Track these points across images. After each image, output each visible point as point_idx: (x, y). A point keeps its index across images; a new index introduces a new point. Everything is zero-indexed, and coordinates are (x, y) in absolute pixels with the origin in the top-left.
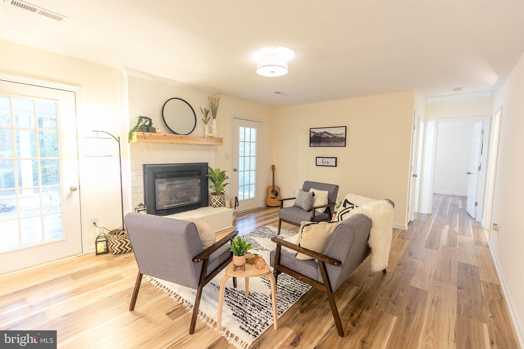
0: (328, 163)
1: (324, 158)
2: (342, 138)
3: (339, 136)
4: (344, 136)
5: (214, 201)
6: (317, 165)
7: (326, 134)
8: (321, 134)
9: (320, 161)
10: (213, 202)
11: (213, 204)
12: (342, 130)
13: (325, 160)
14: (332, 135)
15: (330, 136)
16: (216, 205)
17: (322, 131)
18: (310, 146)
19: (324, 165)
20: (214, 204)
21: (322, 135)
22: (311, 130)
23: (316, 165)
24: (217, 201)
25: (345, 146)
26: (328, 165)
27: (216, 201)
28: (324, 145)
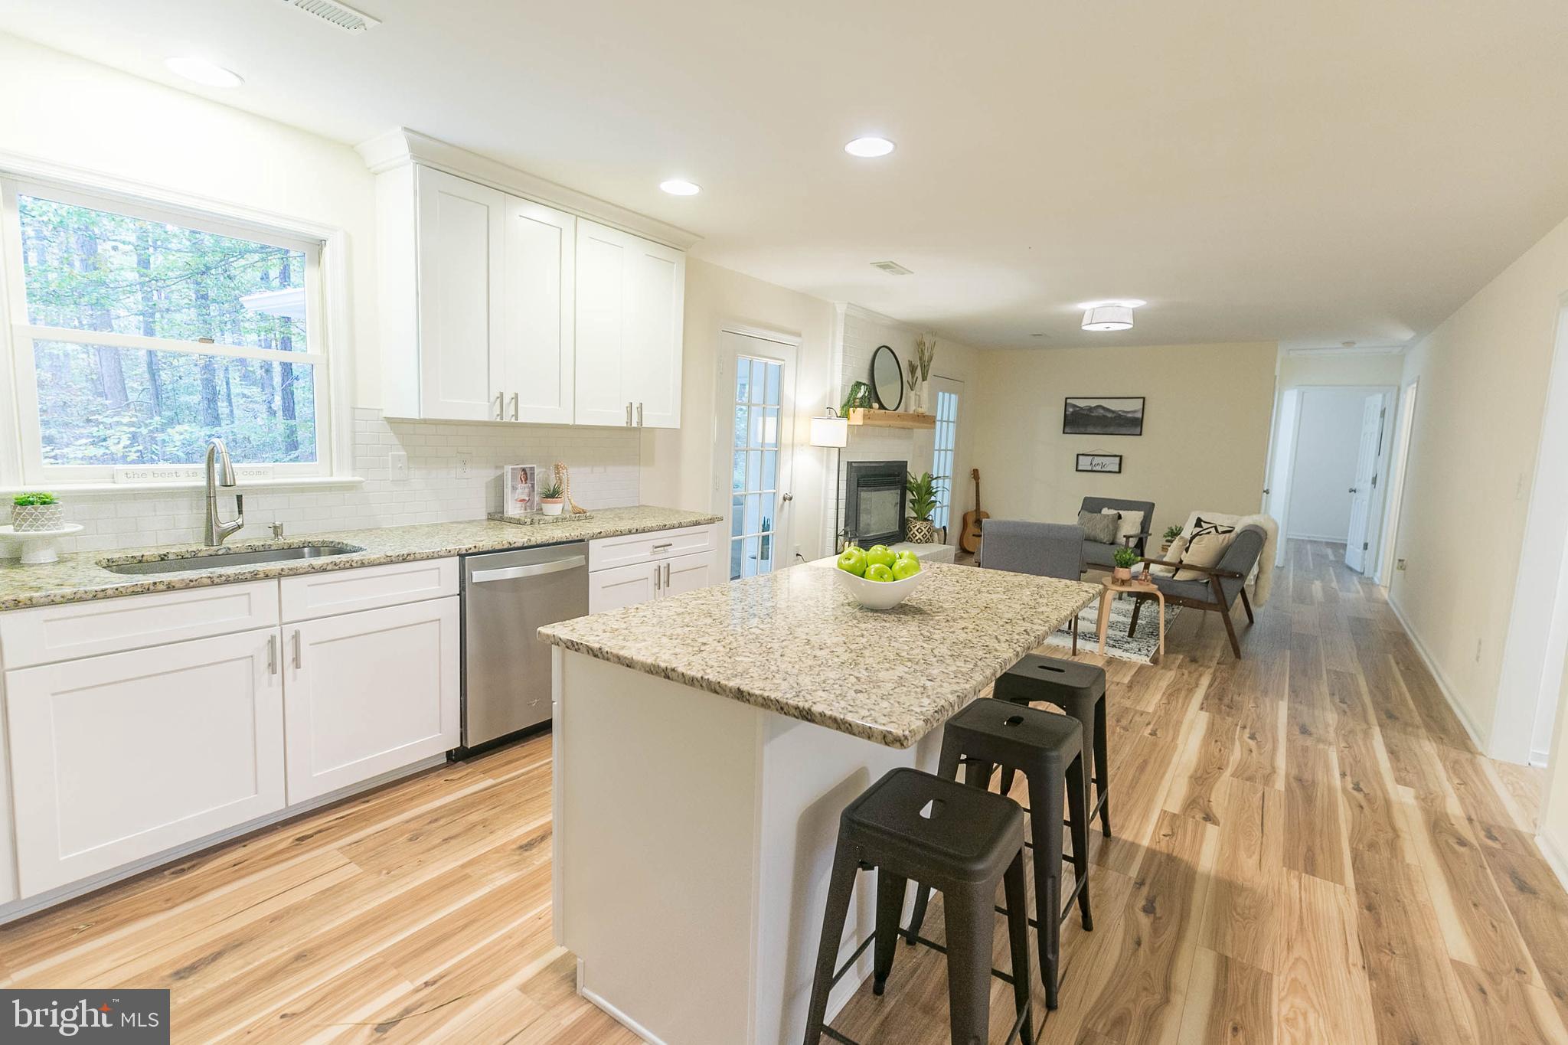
0: (1103, 465)
1: (1096, 458)
2: (1136, 419)
3: (1130, 415)
4: (1139, 415)
5: (920, 531)
6: (1080, 468)
7: (1102, 411)
8: (1091, 409)
9: (1085, 463)
10: (917, 534)
11: (917, 538)
12: (1136, 405)
13: (1098, 460)
14: (1113, 412)
15: (1110, 415)
16: (922, 538)
17: (1093, 403)
18: (1064, 433)
19: (1094, 469)
20: (919, 536)
21: (1093, 412)
22: (1069, 401)
23: (1077, 470)
24: (925, 531)
25: (1141, 435)
26: (1103, 469)
27: (922, 531)
28: (1096, 432)
